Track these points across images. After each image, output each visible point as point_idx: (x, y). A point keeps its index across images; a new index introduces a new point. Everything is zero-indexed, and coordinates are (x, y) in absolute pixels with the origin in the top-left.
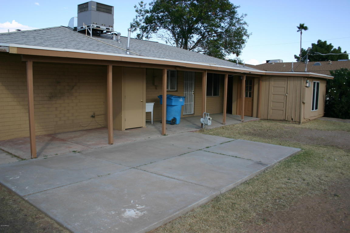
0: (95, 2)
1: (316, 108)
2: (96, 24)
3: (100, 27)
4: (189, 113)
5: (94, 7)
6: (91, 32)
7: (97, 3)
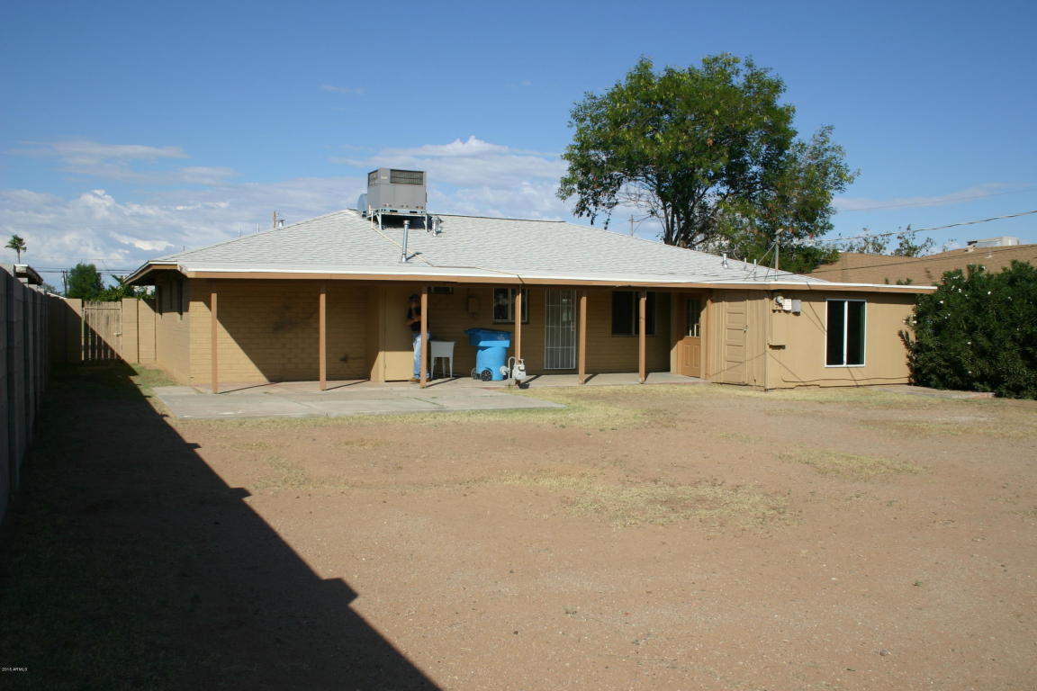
0: (387, 169)
1: (856, 357)
2: (390, 206)
3: (396, 211)
4: (562, 366)
5: (385, 178)
6: (379, 219)
7: (392, 170)
